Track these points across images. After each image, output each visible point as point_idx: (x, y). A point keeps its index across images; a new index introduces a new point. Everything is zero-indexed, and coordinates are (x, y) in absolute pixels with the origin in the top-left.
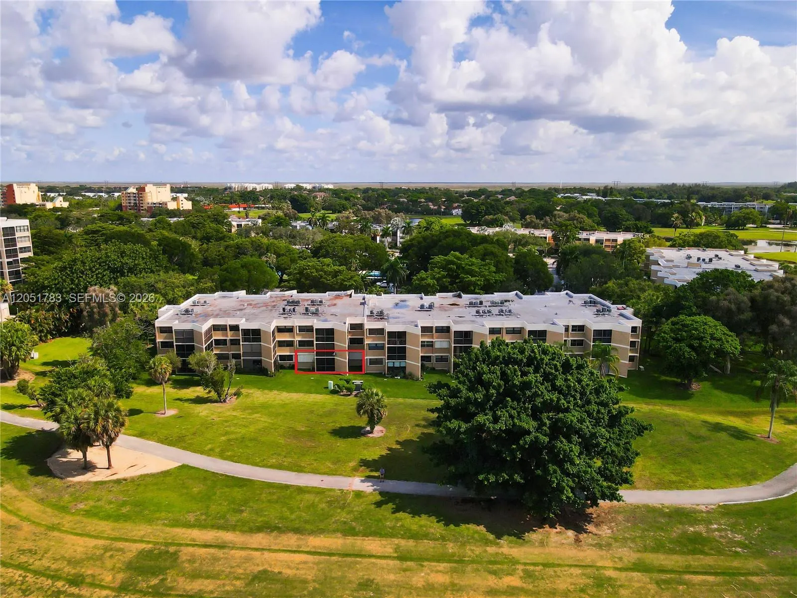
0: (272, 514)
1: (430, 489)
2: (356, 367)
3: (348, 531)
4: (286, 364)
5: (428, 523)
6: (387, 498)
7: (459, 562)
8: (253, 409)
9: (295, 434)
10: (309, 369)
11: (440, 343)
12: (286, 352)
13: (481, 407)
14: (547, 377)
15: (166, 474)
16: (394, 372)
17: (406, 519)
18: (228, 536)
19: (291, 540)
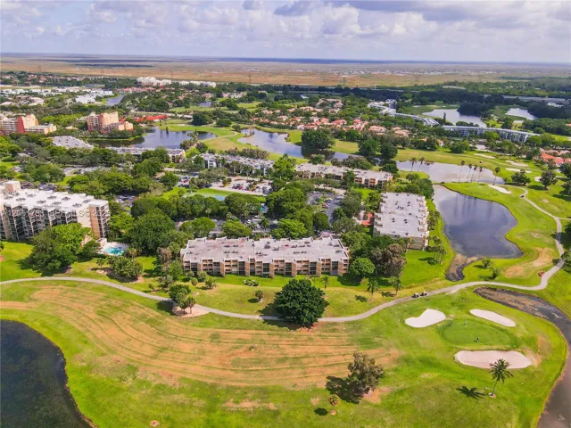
0: (237, 325)
1: (276, 318)
2: (252, 273)
3: (256, 329)
4: (229, 272)
5: (275, 327)
6: (266, 321)
7: (281, 335)
8: (222, 292)
9: (237, 301)
10: (236, 274)
11: (281, 265)
12: (228, 268)
13: (288, 301)
14: (304, 293)
15: (207, 315)
16: (265, 276)
17: (270, 326)
18: (231, 331)
19: (244, 331)
